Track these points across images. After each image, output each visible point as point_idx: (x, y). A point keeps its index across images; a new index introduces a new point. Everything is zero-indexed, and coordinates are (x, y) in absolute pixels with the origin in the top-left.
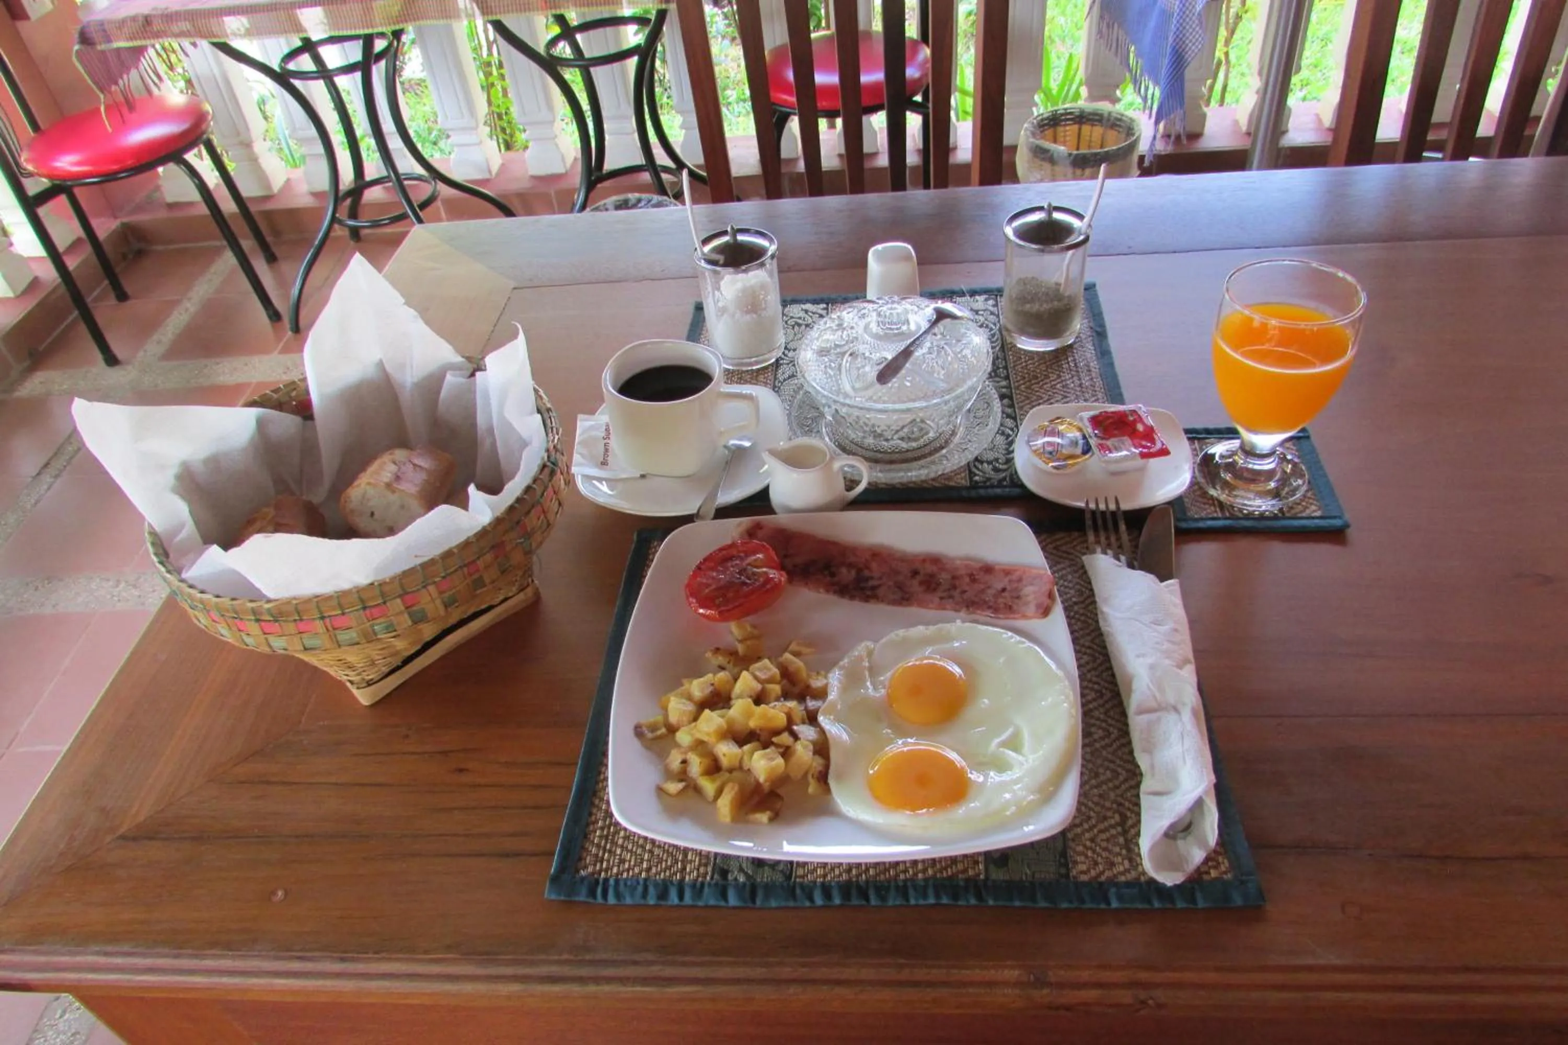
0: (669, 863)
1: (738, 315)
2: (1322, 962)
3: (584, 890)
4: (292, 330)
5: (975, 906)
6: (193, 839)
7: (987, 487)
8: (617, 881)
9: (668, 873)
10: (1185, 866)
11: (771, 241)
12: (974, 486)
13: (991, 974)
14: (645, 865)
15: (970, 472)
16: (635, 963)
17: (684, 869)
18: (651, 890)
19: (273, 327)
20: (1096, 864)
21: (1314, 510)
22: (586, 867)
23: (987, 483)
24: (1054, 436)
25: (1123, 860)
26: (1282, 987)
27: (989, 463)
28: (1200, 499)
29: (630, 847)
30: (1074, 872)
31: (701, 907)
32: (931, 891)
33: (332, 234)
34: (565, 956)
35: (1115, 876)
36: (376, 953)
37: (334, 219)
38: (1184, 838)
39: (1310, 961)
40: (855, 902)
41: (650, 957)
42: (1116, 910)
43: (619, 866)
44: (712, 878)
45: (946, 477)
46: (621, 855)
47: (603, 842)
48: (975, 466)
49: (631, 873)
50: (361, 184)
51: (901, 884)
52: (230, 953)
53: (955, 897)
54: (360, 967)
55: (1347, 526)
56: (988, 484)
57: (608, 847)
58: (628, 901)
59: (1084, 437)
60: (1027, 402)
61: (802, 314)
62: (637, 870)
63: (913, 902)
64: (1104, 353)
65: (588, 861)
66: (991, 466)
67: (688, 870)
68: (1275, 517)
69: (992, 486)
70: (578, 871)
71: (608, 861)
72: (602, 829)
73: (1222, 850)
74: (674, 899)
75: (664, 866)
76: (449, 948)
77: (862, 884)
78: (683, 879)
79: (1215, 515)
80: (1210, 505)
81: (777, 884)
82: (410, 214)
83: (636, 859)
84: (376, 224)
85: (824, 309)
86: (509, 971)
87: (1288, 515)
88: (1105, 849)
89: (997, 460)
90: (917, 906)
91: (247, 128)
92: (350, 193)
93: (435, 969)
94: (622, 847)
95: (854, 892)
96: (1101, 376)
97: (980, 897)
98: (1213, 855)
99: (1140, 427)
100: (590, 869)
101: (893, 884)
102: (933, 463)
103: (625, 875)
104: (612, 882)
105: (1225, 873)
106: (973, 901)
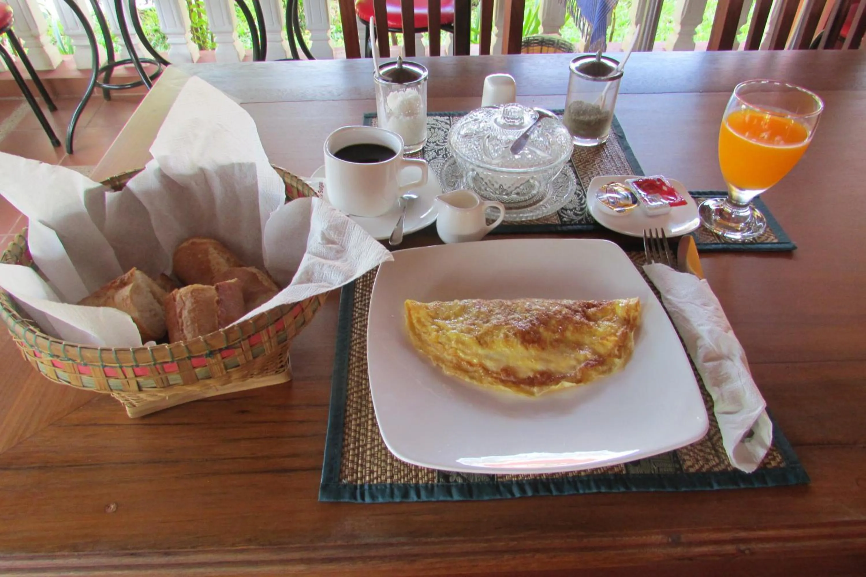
0: (406, 472)
1: (401, 117)
2: (855, 518)
3: (347, 495)
4: (68, 152)
5: (623, 493)
6: (40, 468)
7: (572, 225)
8: (370, 486)
9: (406, 479)
10: (754, 460)
11: (423, 69)
12: (564, 224)
13: (644, 539)
14: (388, 474)
15: (560, 216)
16: (391, 545)
17: (417, 475)
18: (396, 491)
19: (56, 150)
20: (698, 461)
21: (773, 239)
22: (346, 477)
23: (571, 222)
24: (613, 193)
25: (714, 457)
26: (830, 536)
27: (571, 210)
28: (704, 233)
29: (376, 461)
30: (685, 467)
31: (434, 502)
32: (592, 484)
33: (93, 95)
34: (339, 543)
35: (711, 468)
36: (193, 547)
37: (95, 84)
38: (749, 441)
39: (847, 518)
40: (542, 493)
41: (403, 539)
42: (718, 491)
43: (370, 476)
44: (439, 481)
45: (546, 218)
46: (370, 468)
47: (356, 459)
48: (562, 212)
49: (379, 480)
50: (112, 64)
51: (571, 480)
52: (76, 553)
53: (610, 487)
54: (181, 559)
55: (795, 248)
56: (573, 223)
57: (360, 462)
58: (380, 500)
59: (632, 194)
60: (585, 175)
61: (434, 122)
62: (383, 478)
63: (581, 491)
64: (626, 148)
65: (347, 473)
66: (572, 212)
67: (420, 476)
68: (751, 243)
69: (575, 224)
70: (340, 480)
71: (361, 472)
72: (354, 449)
73: (775, 448)
74: (413, 497)
75: (402, 474)
76: (249, 541)
77: (544, 481)
78: (417, 483)
79: (715, 242)
80: (711, 236)
81: (485, 483)
82: (145, 82)
83: (381, 470)
84: (122, 88)
85: (447, 119)
86: (297, 555)
87: (759, 241)
88: (701, 451)
89: (575, 209)
90: (584, 494)
91: (36, 27)
92: (105, 69)
93: (240, 557)
94: (370, 462)
95: (540, 487)
96: (627, 161)
97: (627, 487)
98: (771, 452)
99: (665, 188)
100: (349, 478)
101: (565, 480)
102: (537, 209)
103: (375, 482)
104: (366, 487)
105: (780, 463)
106: (622, 489)
